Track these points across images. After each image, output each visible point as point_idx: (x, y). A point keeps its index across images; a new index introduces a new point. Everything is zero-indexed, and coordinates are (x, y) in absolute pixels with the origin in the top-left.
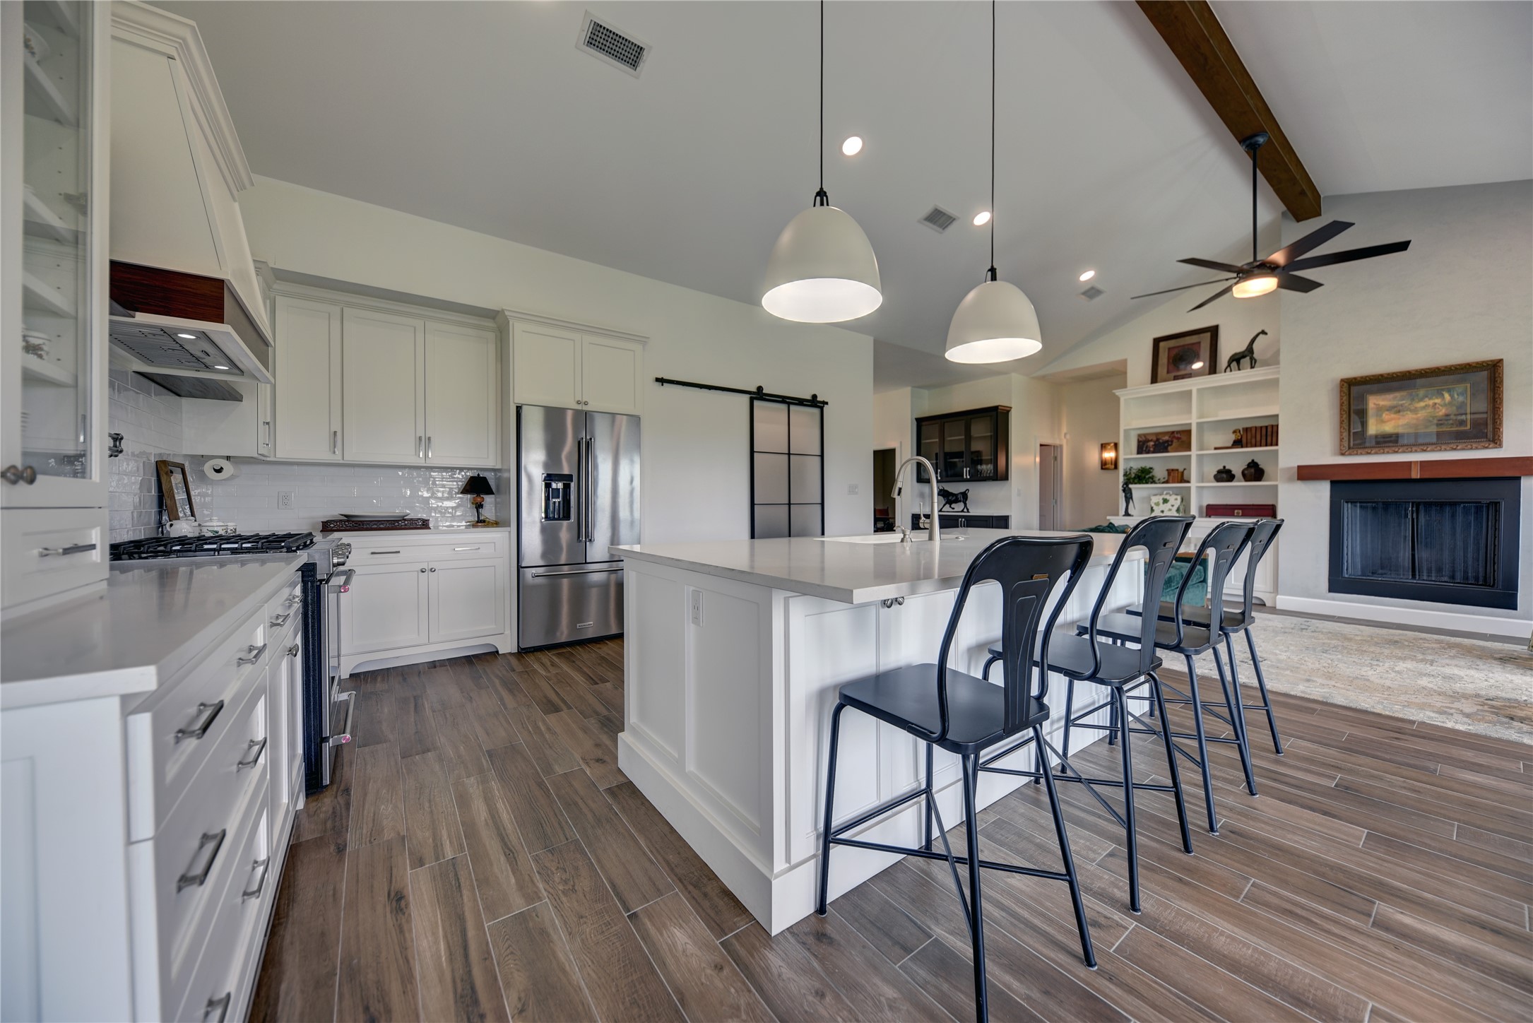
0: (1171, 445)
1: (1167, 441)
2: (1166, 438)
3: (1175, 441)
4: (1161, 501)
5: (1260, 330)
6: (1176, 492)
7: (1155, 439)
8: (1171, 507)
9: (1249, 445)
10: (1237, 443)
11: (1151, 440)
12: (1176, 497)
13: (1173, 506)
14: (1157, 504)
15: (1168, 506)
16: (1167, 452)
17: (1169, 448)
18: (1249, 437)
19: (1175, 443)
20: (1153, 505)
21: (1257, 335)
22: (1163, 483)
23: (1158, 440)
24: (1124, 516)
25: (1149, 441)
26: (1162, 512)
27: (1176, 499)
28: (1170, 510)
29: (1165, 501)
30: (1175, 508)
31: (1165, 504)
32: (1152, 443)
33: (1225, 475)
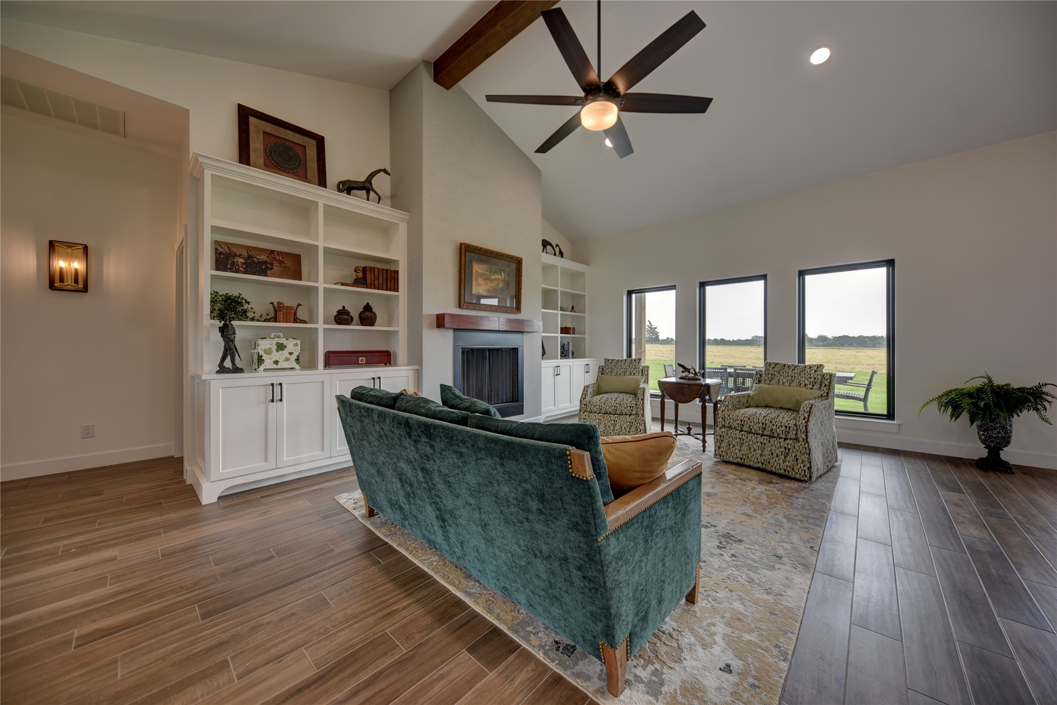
0: (272, 269)
1: (265, 262)
2: (263, 257)
3: (276, 264)
4: (274, 347)
5: (383, 168)
6: (291, 334)
7: (245, 254)
8: (289, 356)
9: (373, 287)
10: (358, 282)
11: (240, 256)
12: (295, 341)
13: (291, 354)
14: (268, 352)
15: (285, 353)
16: (266, 275)
17: (269, 272)
18: (373, 278)
19: (276, 268)
20: (261, 353)
21: (379, 171)
22: (268, 320)
23: (250, 257)
24: (217, 372)
25: (235, 255)
26: (276, 362)
27: (296, 345)
28: (287, 359)
29: (281, 347)
30: (294, 357)
31: (280, 352)
32: (241, 260)
33: (342, 317)
